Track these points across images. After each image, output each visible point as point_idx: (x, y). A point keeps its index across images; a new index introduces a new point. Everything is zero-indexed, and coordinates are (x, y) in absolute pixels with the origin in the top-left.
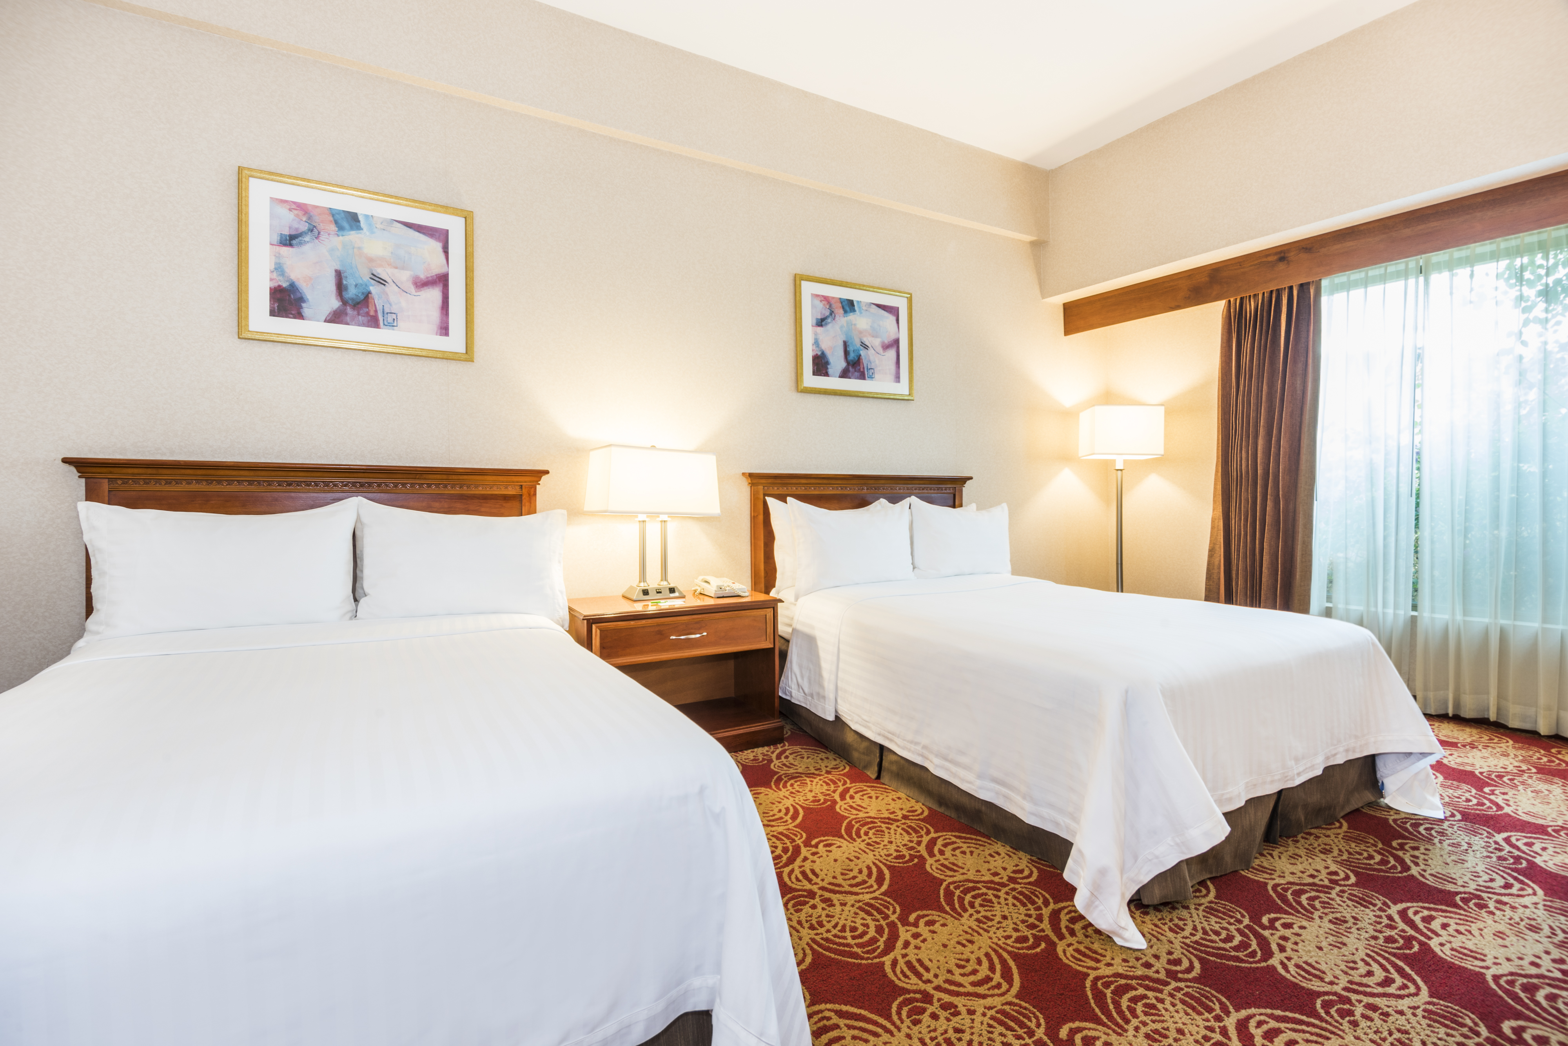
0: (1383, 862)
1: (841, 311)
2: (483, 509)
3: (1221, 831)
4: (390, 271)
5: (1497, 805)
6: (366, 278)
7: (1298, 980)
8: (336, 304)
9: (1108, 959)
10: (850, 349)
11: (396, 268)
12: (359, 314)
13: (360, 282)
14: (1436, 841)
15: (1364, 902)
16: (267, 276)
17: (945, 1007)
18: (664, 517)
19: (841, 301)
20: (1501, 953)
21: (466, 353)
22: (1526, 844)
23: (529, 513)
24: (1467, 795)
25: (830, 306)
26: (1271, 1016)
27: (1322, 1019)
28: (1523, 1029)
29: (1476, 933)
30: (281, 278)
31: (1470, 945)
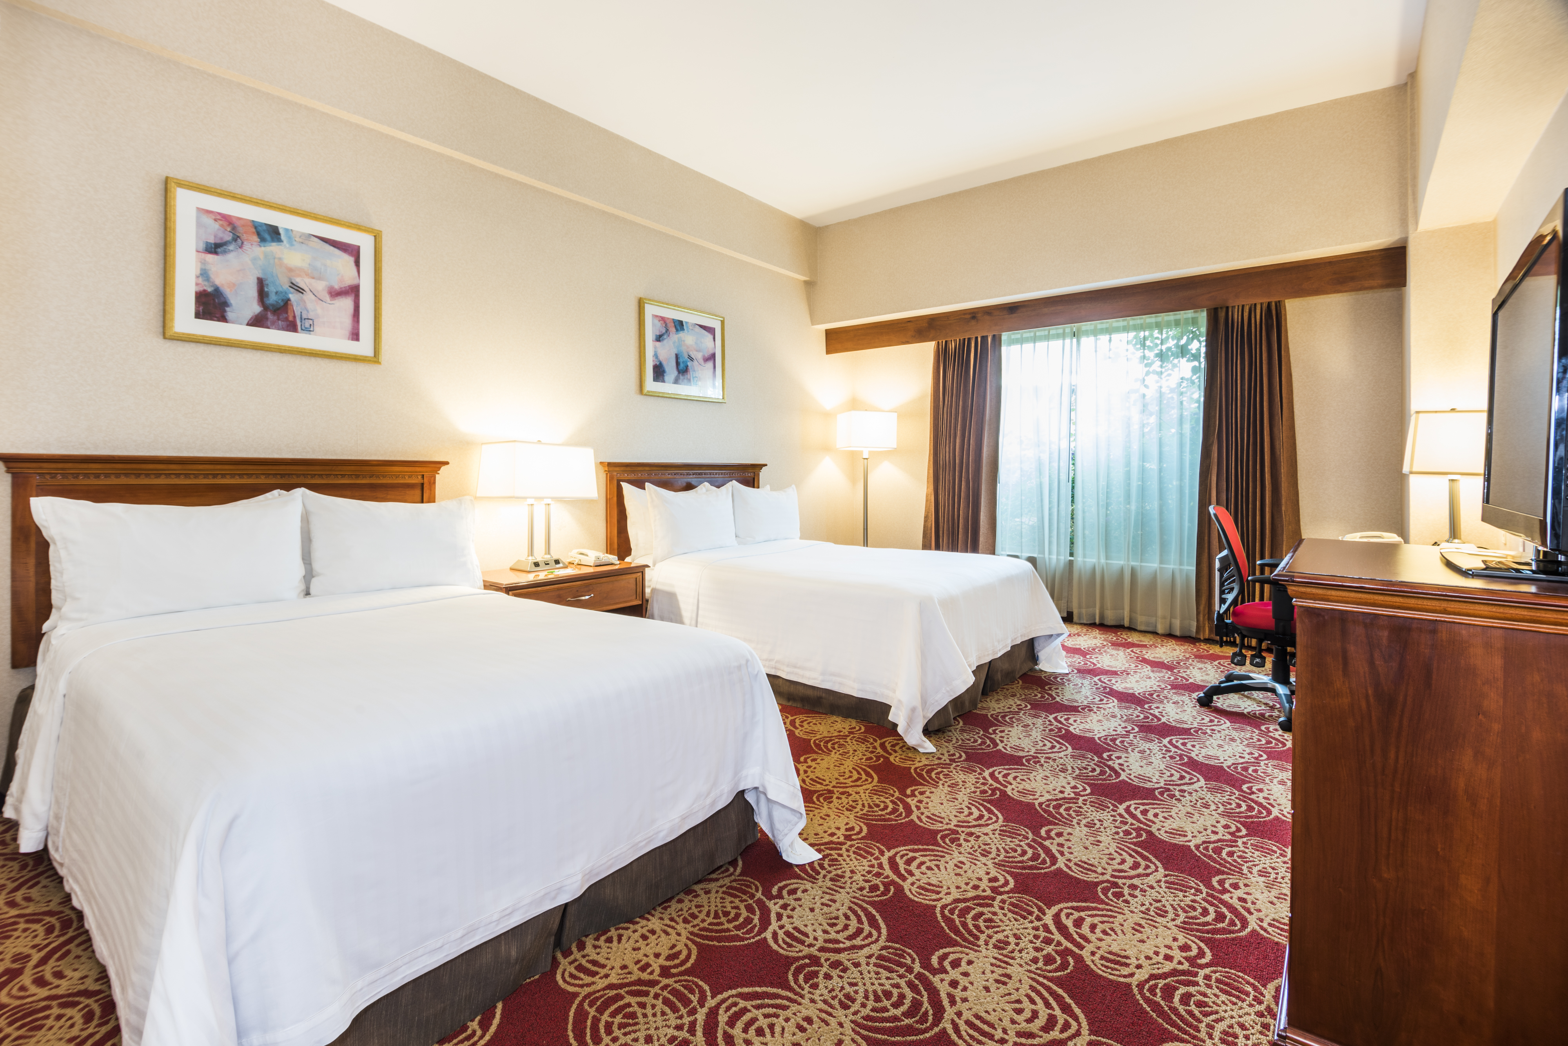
0: (1043, 697)
1: (674, 330)
2: (389, 497)
3: (971, 679)
4: (308, 280)
5: (1093, 663)
6: (286, 286)
7: (1013, 753)
8: (257, 309)
9: (918, 759)
10: (681, 360)
11: (313, 278)
12: (278, 319)
13: (280, 289)
14: (1066, 684)
15: (1036, 716)
16: (193, 281)
17: (842, 793)
18: (549, 501)
19: (674, 321)
20: (1101, 728)
21: (375, 356)
22: (1108, 680)
23: (429, 502)
24: (1079, 660)
25: (666, 325)
26: (1004, 769)
27: (1027, 766)
28: (1112, 755)
29: (1089, 722)
30: (206, 283)
31: (1087, 727)
